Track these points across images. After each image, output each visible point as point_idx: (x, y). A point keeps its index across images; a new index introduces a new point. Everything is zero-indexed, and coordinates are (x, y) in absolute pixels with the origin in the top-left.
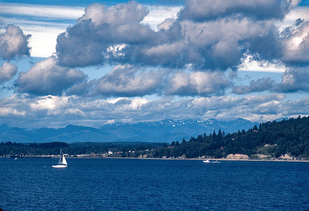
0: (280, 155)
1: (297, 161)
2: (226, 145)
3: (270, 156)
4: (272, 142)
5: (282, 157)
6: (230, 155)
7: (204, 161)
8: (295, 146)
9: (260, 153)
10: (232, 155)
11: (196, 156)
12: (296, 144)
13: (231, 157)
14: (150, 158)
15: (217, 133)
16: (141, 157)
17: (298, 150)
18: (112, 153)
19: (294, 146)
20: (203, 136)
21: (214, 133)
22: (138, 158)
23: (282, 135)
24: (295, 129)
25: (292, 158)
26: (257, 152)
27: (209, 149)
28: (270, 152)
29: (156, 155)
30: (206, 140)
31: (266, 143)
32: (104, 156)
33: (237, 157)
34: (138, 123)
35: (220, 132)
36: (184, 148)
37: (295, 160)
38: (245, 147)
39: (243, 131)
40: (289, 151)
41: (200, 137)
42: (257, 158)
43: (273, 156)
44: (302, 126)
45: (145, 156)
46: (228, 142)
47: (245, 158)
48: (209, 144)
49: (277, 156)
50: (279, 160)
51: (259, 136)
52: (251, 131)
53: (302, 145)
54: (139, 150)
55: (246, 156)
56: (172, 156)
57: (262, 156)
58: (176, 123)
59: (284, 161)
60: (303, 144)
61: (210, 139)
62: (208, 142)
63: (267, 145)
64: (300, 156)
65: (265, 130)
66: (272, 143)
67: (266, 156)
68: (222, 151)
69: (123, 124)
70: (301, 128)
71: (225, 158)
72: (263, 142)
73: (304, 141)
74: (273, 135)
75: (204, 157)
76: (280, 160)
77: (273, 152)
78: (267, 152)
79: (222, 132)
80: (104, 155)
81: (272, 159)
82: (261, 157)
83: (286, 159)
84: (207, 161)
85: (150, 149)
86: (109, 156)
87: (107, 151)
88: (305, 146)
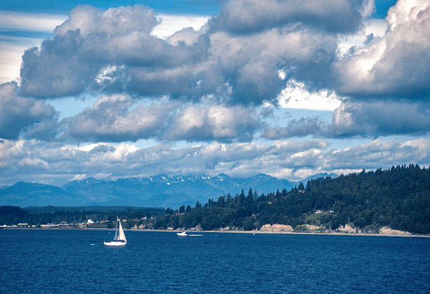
0: (338, 226)
1: (362, 234)
2: (259, 211)
3: (324, 227)
4: (326, 207)
5: (341, 229)
6: (266, 226)
7: (178, 234)
8: (360, 214)
9: (309, 222)
10: (269, 225)
11: (216, 226)
12: (361, 211)
13: (267, 229)
14: (149, 230)
15: (246, 194)
16: (135, 228)
17: (363, 218)
18: (92, 222)
19: (357, 212)
20: (226, 198)
21: (243, 194)
22: (132, 230)
23: (341, 198)
24: (359, 188)
25: (354, 230)
26: (305, 221)
27: (236, 217)
28: (324, 221)
29: (158, 225)
30: (230, 204)
31: (317, 209)
32: (81, 227)
33: (277, 229)
34: (119, 180)
35: (250, 192)
36: (199, 216)
37: (360, 233)
38: (287, 214)
39: (284, 191)
40: (352, 221)
41: (221, 199)
42: (304, 230)
43: (328, 228)
44: (368, 184)
45: (142, 226)
46: (262, 207)
47: (287, 229)
48: (235, 211)
49: (334, 228)
50: (336, 234)
51: (307, 199)
52: (295, 190)
53: (369, 211)
54: (132, 218)
55: (289, 226)
56: (181, 227)
57: (312, 227)
58: (171, 179)
59: (344, 234)
60: (371, 210)
61: (236, 202)
62: (233, 206)
63: (319, 212)
64: (367, 227)
65: (315, 189)
66: (326, 209)
67: (318, 227)
68: (254, 220)
69: (96, 180)
70: (367, 188)
71: (259, 229)
72: (313, 208)
73: (373, 206)
74: (328, 196)
75: (227, 228)
76: (339, 234)
77: (327, 221)
78: (319, 222)
79: (253, 192)
80: (81, 225)
81: (327, 231)
82: (311, 229)
83: (347, 232)
84: (183, 234)
85: (148, 217)
86: (88, 226)
87: (85, 219)
88: (373, 213)
